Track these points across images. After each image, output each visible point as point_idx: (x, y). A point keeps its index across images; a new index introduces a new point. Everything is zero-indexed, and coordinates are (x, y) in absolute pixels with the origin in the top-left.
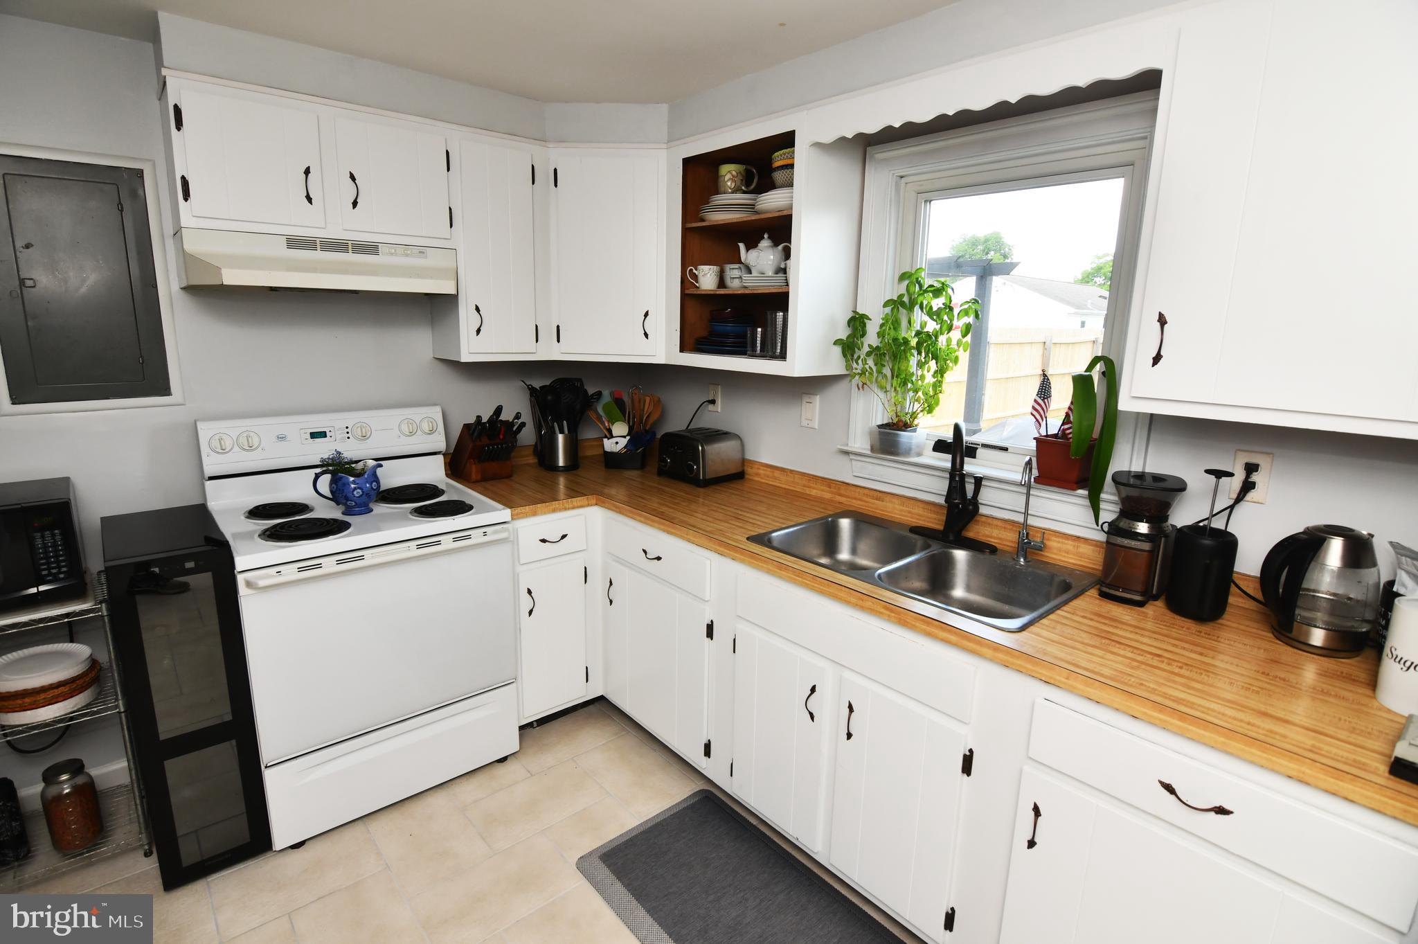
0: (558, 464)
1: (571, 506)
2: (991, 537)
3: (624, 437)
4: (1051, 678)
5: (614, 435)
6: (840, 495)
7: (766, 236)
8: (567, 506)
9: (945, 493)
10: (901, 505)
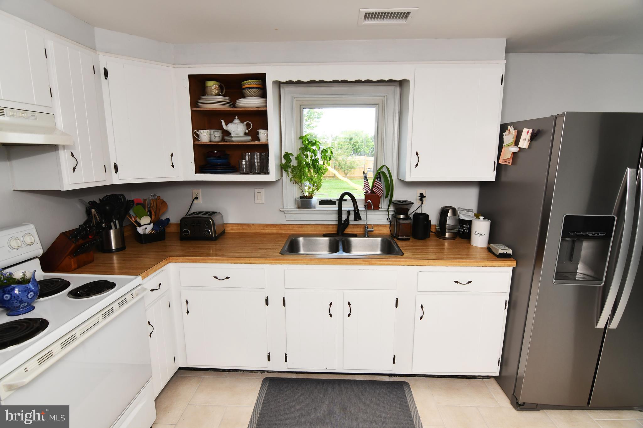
0: (112, 248)
1: (161, 266)
2: (355, 231)
3: (149, 224)
4: (423, 264)
5: (142, 224)
6: (282, 230)
7: (236, 117)
8: (160, 267)
9: (337, 220)
10: (311, 228)
